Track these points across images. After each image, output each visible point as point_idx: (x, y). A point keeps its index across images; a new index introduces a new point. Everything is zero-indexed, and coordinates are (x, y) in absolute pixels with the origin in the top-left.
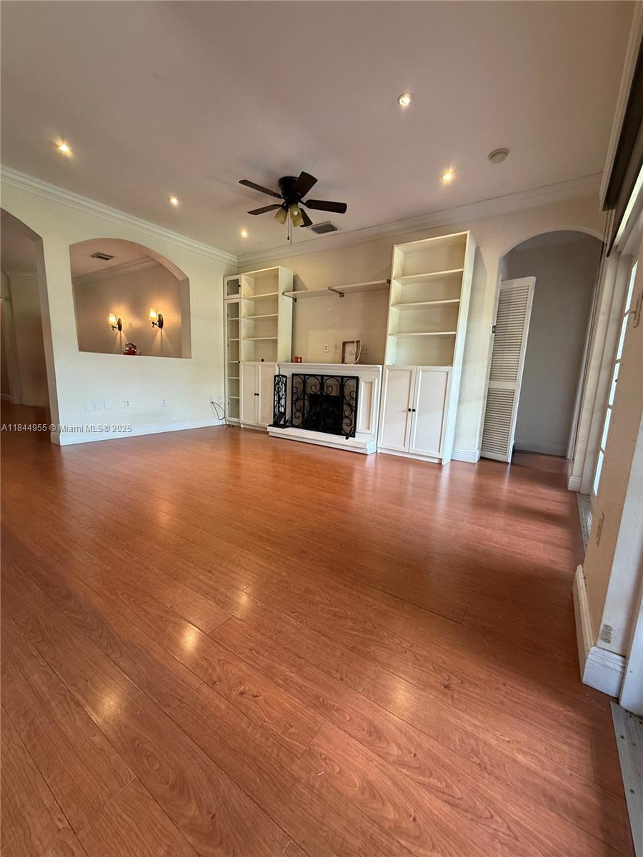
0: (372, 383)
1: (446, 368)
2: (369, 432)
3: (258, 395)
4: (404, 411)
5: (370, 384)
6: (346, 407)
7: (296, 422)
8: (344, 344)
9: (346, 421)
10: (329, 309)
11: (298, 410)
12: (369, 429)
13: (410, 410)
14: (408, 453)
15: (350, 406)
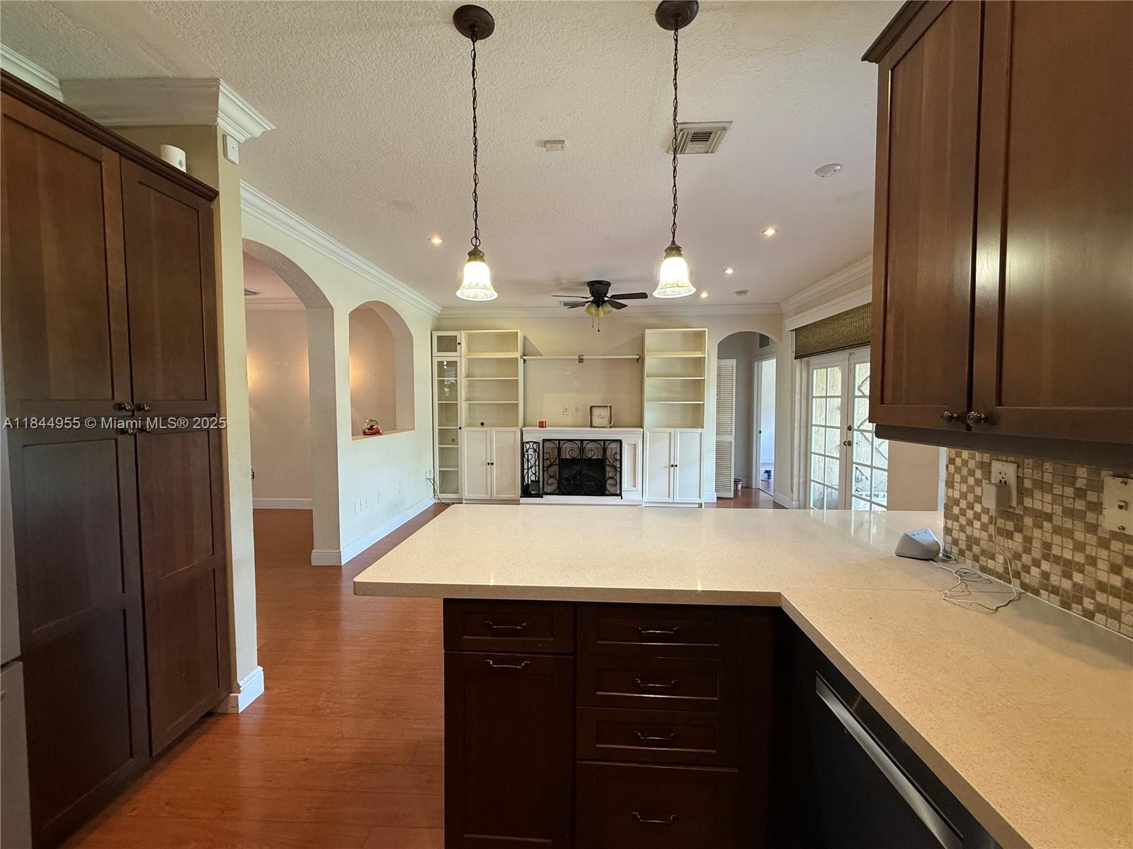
0: (635, 445)
1: (700, 430)
2: (634, 489)
3: (492, 464)
4: (666, 467)
5: (633, 446)
6: (608, 469)
7: (548, 489)
8: (591, 408)
9: (609, 482)
10: (567, 373)
11: (551, 477)
12: (635, 487)
13: (672, 466)
14: (674, 503)
15: (615, 468)
